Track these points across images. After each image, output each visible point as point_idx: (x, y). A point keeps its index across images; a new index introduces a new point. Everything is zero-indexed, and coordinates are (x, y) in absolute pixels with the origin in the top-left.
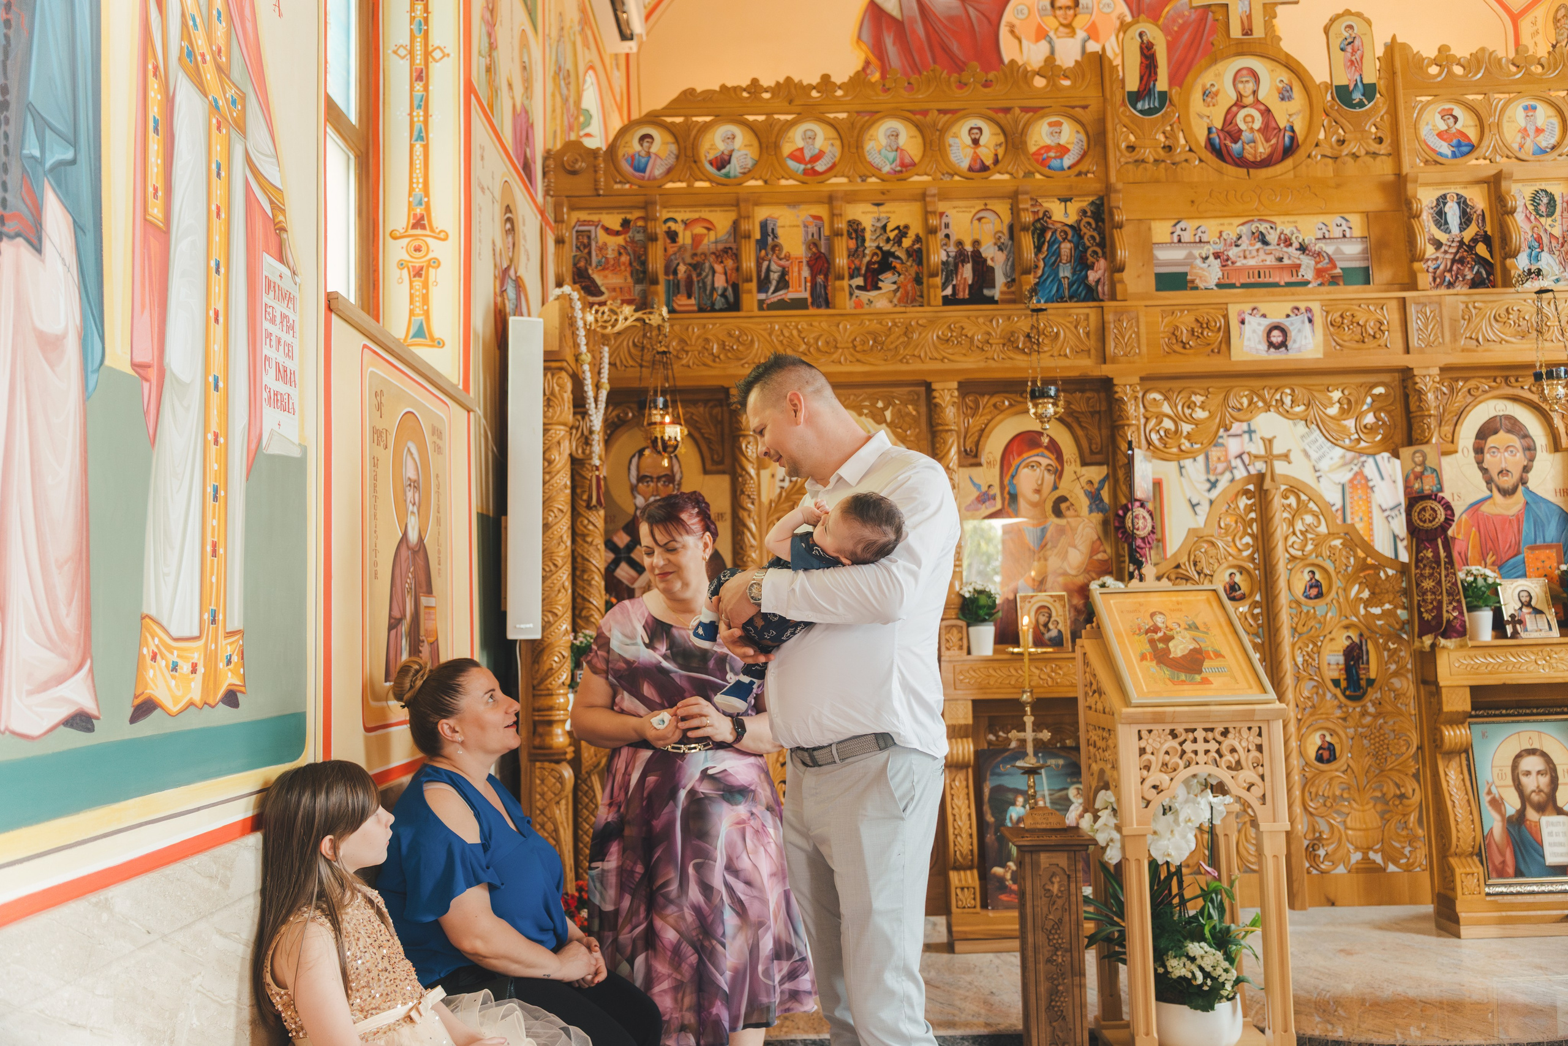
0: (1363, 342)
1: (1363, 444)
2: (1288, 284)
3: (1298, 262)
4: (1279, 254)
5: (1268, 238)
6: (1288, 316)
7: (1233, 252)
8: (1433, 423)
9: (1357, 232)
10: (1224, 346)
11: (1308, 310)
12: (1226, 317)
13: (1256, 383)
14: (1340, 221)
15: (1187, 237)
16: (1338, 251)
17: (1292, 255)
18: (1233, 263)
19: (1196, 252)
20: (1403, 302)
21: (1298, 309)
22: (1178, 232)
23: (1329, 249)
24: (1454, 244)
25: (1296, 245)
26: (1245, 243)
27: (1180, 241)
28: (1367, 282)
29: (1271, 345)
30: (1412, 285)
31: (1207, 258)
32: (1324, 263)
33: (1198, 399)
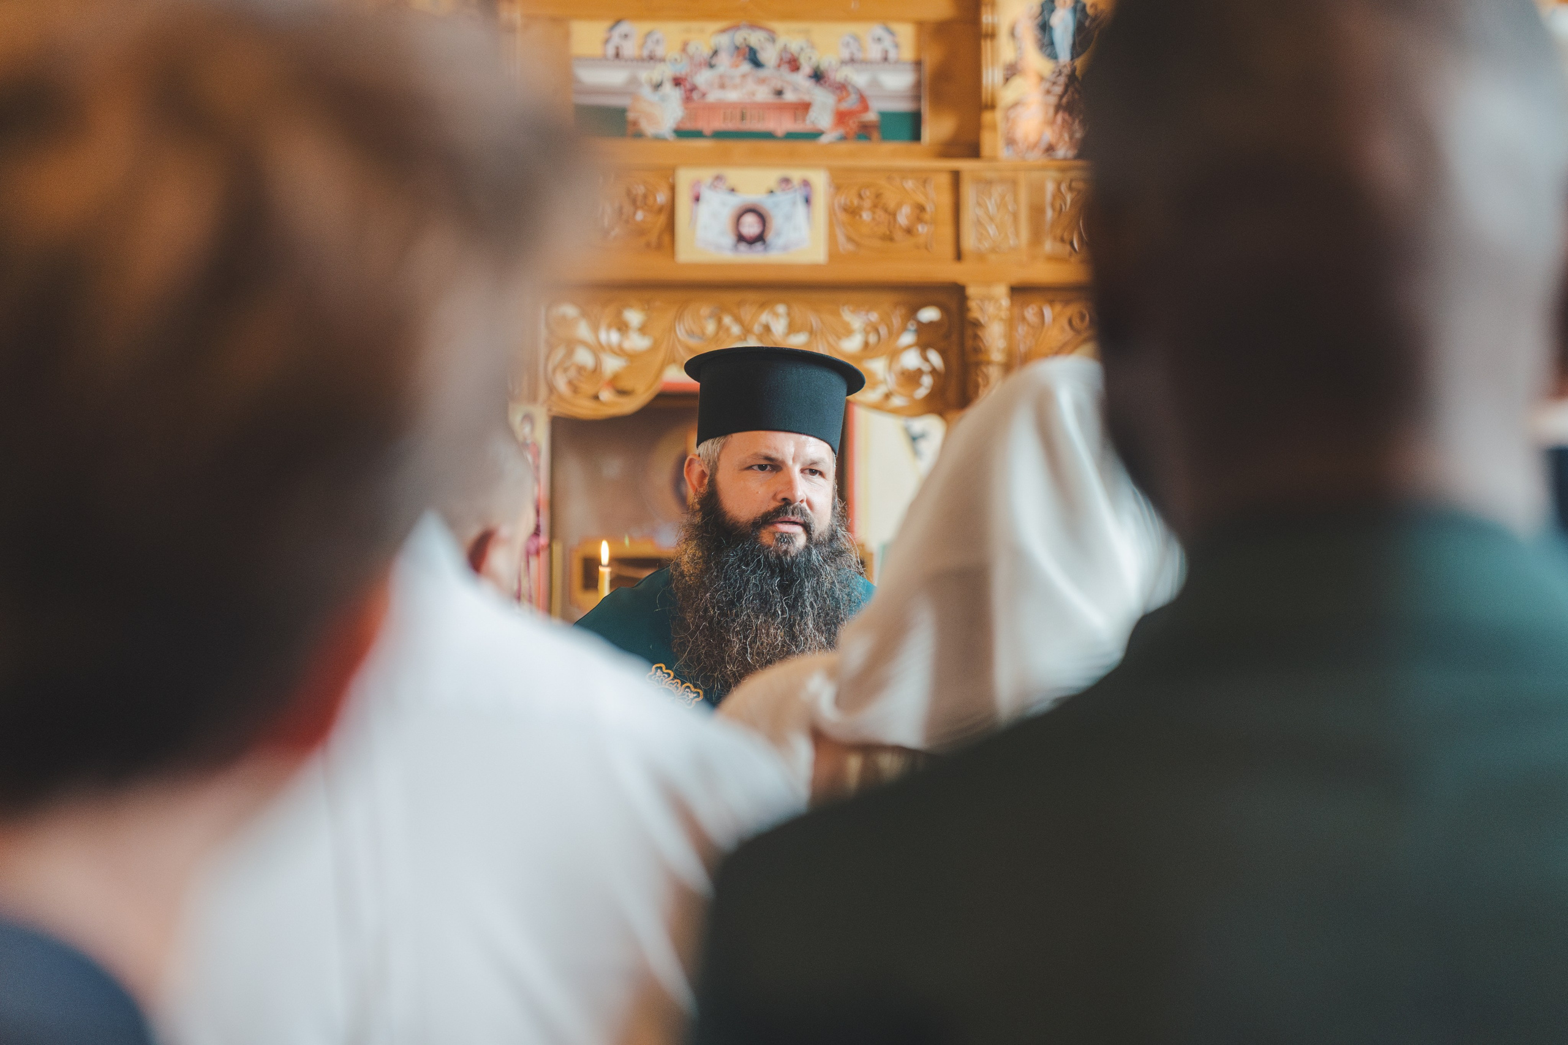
0: (890, 239)
1: (897, 401)
2: (791, 136)
3: (806, 98)
4: (779, 85)
5: (763, 56)
6: (772, 192)
7: (703, 78)
8: (994, 372)
9: (908, 53)
10: (666, 239)
11: (806, 183)
12: (673, 189)
13: (729, 297)
14: (877, 30)
15: (630, 49)
16: (875, 83)
17: (799, 86)
18: (704, 95)
19: (646, 75)
20: (956, 177)
21: (786, 181)
22: (616, 39)
23: (859, 79)
24: (1062, 80)
25: (806, 69)
26: (724, 61)
27: (617, 55)
28: (916, 136)
29: (741, 238)
30: (973, 151)
31: (658, 86)
32: (851, 103)
33: (634, 317)
